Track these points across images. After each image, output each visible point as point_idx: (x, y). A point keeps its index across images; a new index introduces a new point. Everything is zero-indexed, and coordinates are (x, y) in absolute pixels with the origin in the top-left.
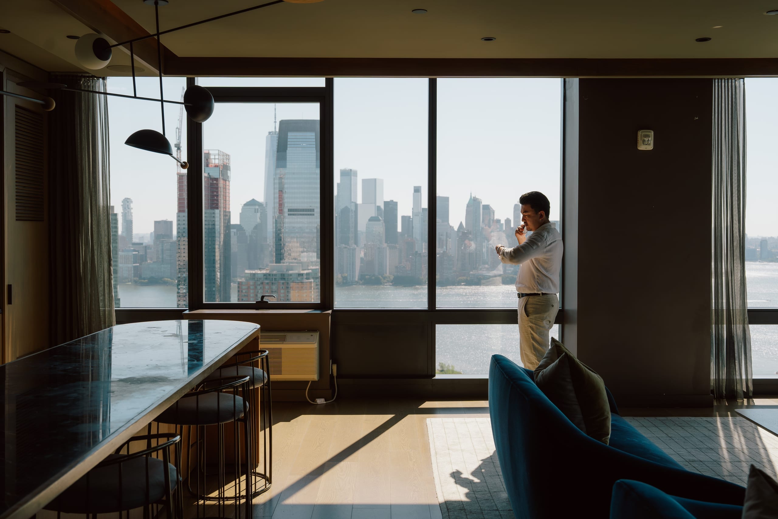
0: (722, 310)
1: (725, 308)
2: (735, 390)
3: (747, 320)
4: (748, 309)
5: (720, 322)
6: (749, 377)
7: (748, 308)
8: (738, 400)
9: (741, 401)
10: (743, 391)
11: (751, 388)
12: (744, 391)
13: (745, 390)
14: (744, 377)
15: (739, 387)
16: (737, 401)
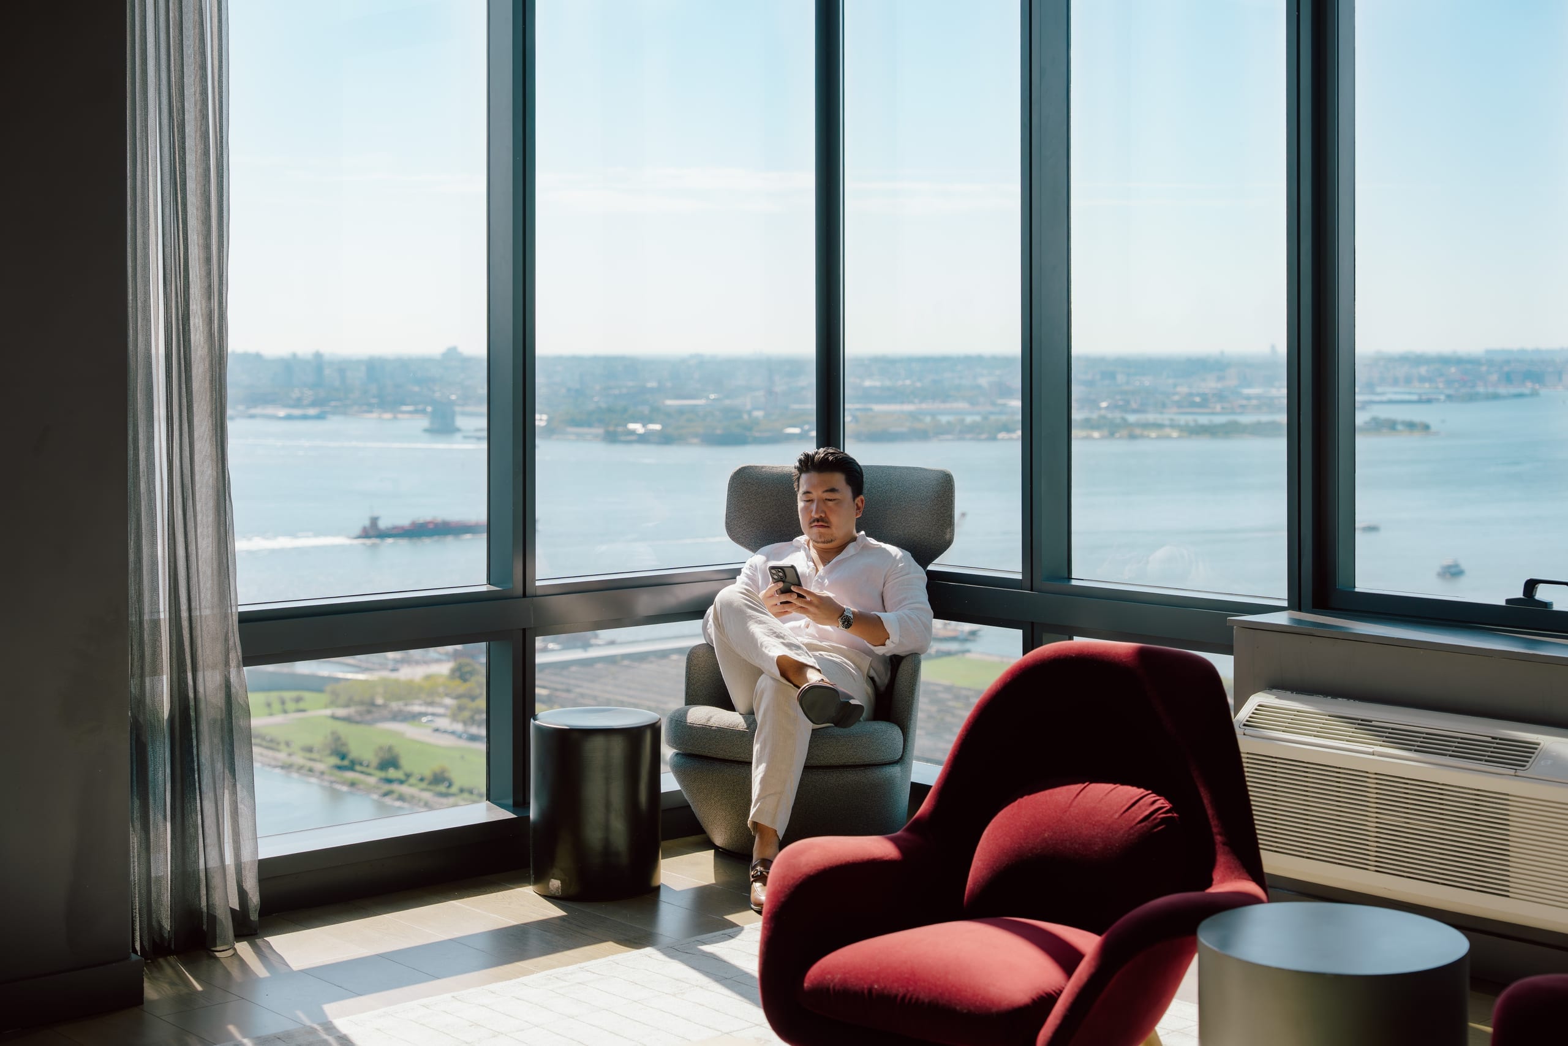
0: (156, 623)
1: (164, 615)
2: (205, 909)
3: (236, 655)
4: (240, 613)
5: (147, 669)
6: (246, 857)
7: (241, 609)
8: (217, 954)
9: (231, 952)
10: (231, 908)
11: (254, 898)
12: (233, 910)
13: (237, 908)
14: (229, 860)
15: (217, 898)
16: (216, 958)
